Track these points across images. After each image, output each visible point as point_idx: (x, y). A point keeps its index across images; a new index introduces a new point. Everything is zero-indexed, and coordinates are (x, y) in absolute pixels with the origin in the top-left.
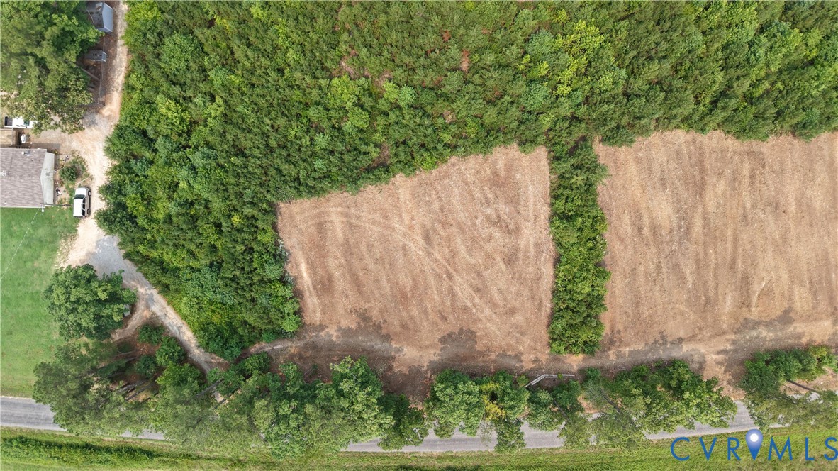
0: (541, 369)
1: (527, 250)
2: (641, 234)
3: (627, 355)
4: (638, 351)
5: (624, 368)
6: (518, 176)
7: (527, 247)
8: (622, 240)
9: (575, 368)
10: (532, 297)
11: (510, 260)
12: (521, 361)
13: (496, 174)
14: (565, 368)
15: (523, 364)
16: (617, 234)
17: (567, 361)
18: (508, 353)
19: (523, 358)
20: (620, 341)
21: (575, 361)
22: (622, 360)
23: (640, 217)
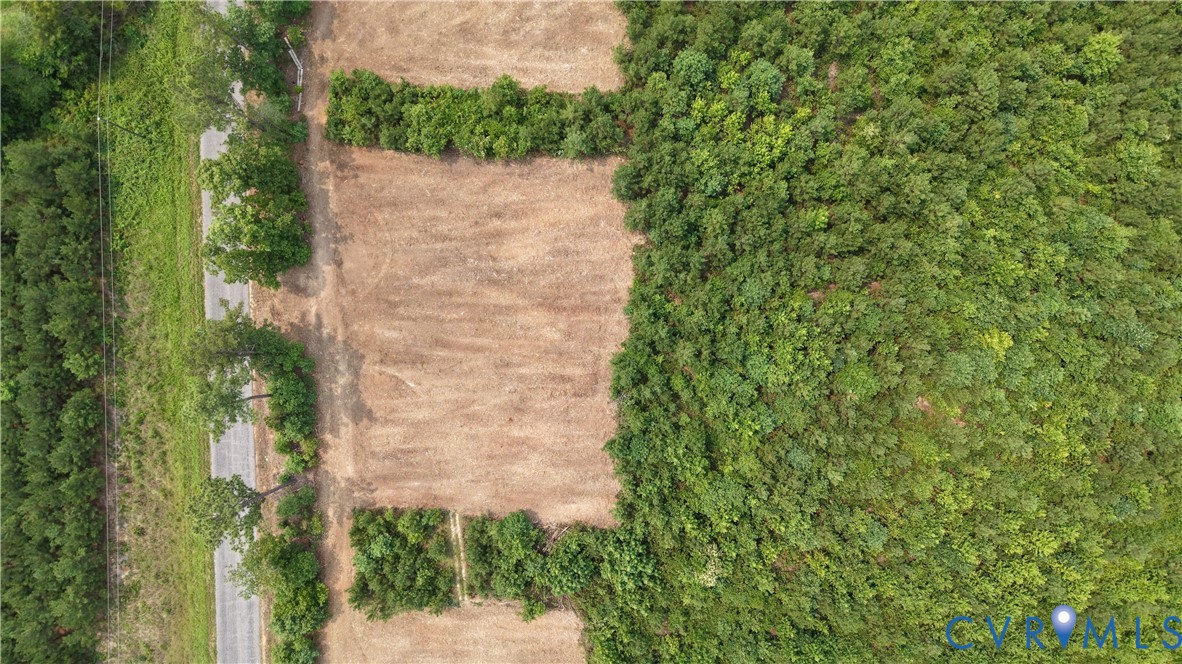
0: (311, 67)
1: (478, 56)
2: (491, 216)
3: (323, 187)
4: (328, 203)
5: (304, 181)
6: (584, 50)
7: (484, 56)
8: (485, 189)
9: (309, 113)
10: (411, 59)
11: (466, 31)
12: (323, 40)
13: (589, 19)
14: (311, 100)
15: (319, 42)
16: (494, 182)
17: (319, 102)
18: (335, 22)
19: (328, 42)
20: (343, 178)
21: (318, 113)
22: (316, 178)
23: (516, 216)
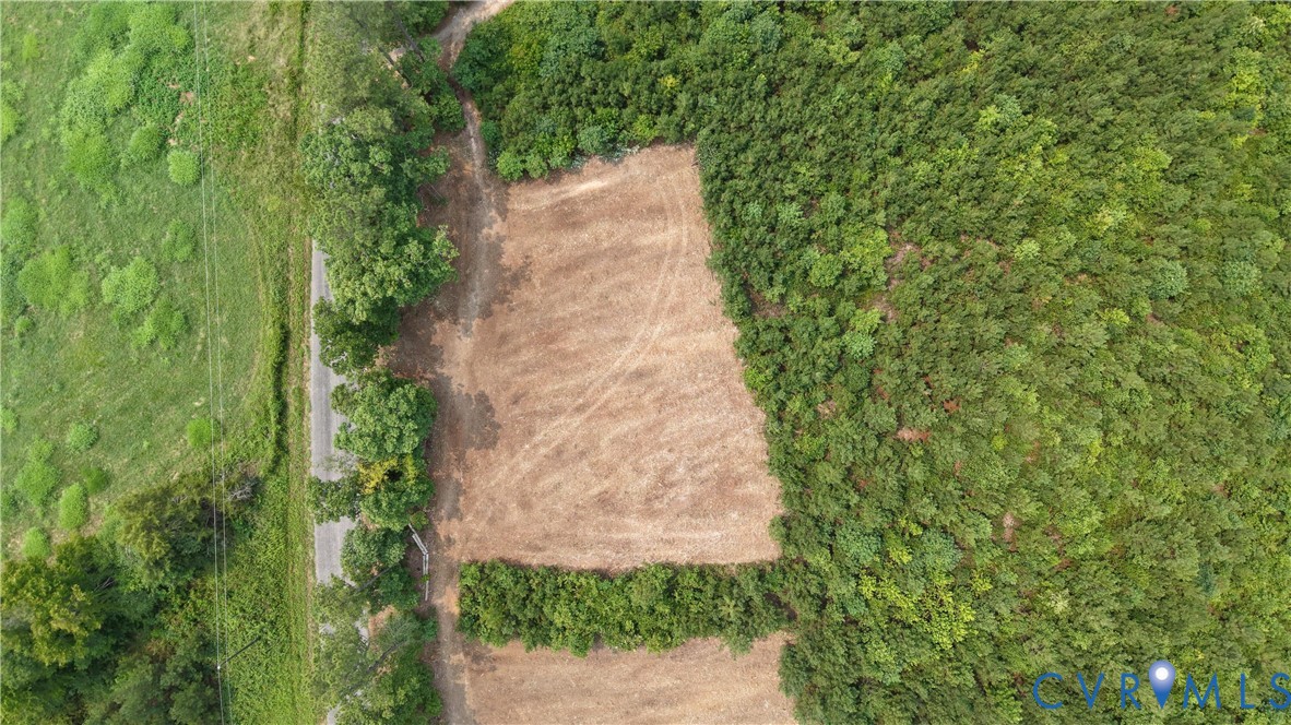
0: (437, 550)
1: (619, 529)
2: (644, 704)
3: (458, 682)
4: (464, 699)
5: (437, 676)
6: (734, 515)
7: (626, 528)
8: (635, 675)
9: (438, 602)
10: (547, 536)
11: (605, 502)
12: (449, 519)
13: (738, 481)
14: (439, 586)
15: (444, 522)
16: (644, 667)
17: (448, 588)
18: (461, 499)
19: (455, 521)
20: (479, 672)
21: (448, 601)
22: (449, 673)
23: (670, 702)
